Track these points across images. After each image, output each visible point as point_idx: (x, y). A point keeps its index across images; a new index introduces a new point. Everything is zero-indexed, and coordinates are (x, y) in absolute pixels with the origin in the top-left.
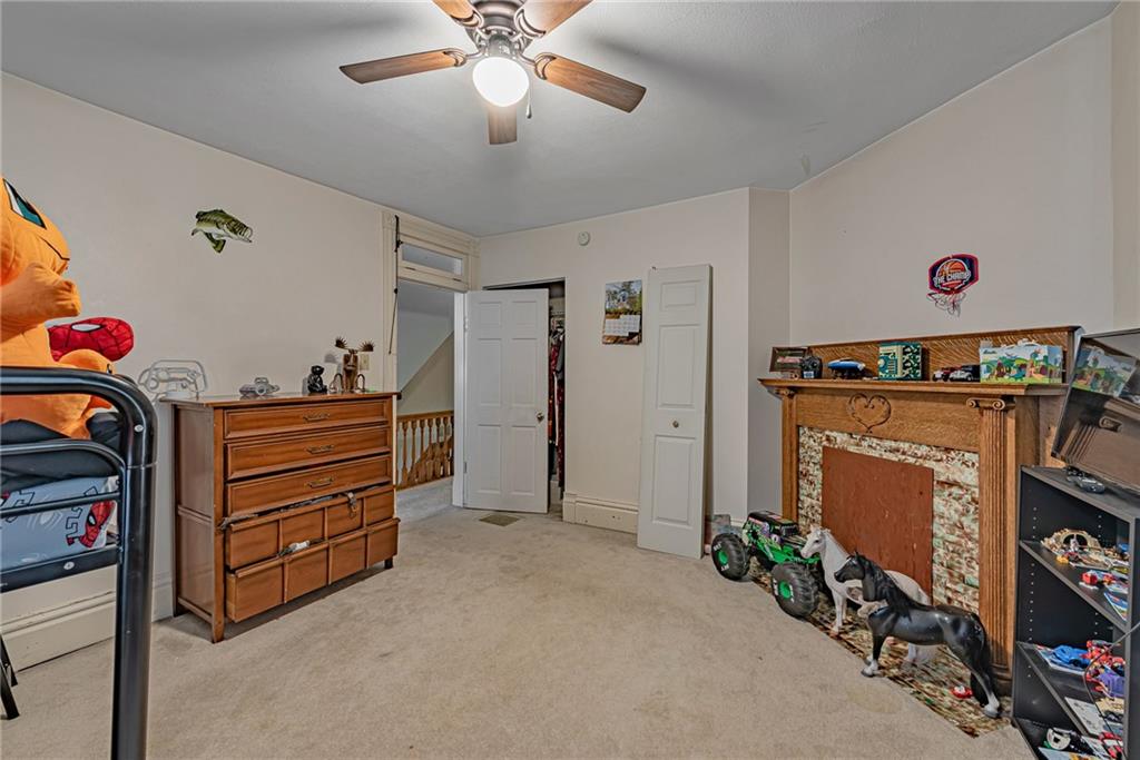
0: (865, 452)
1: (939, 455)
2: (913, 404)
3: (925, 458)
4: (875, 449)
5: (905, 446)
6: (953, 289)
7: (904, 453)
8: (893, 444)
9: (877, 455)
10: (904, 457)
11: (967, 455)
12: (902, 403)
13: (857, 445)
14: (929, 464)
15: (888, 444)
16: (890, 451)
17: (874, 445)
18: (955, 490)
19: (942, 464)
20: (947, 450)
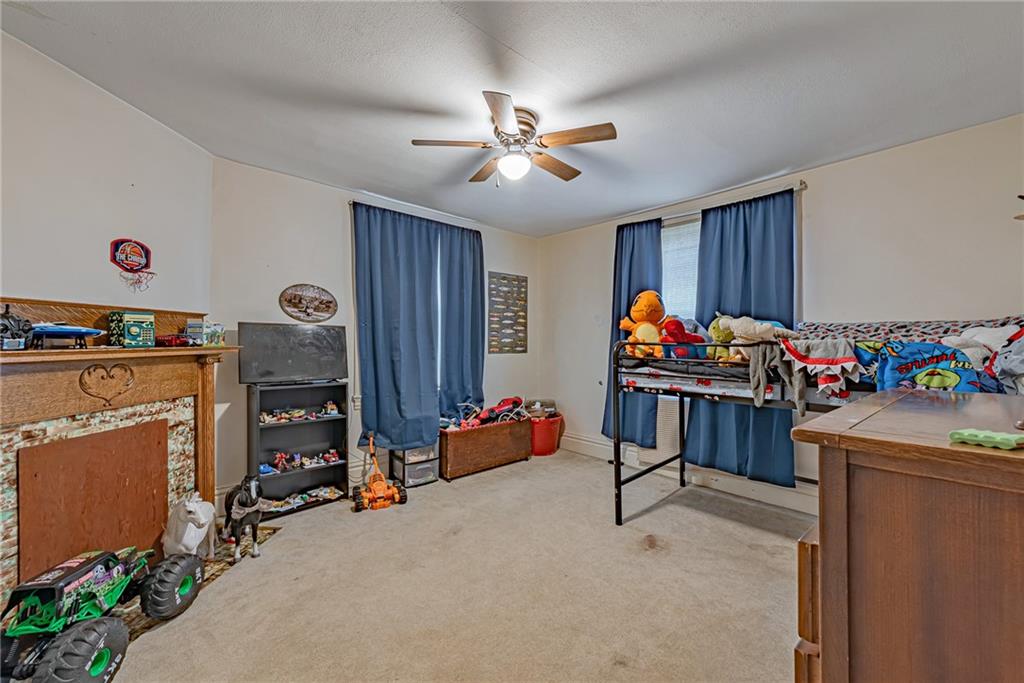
0: (95, 430)
1: (169, 406)
2: (154, 368)
3: (158, 412)
4: (109, 422)
5: (140, 408)
6: (132, 268)
7: (141, 415)
8: (130, 410)
9: (112, 428)
10: (140, 419)
11: (186, 399)
12: (145, 368)
13: (84, 426)
14: (162, 417)
15: (124, 412)
16: (127, 418)
17: (107, 418)
18: (180, 428)
19: (171, 412)
20: (174, 400)
